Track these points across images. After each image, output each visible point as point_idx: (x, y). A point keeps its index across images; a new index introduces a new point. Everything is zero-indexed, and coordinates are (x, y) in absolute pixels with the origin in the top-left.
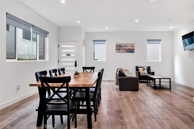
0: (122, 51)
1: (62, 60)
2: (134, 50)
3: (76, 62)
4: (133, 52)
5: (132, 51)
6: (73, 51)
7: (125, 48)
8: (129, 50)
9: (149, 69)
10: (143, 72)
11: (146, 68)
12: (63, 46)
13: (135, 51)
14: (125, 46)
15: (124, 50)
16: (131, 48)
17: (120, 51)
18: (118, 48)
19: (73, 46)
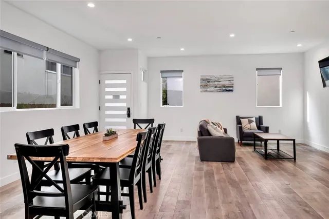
0: (211, 89)
1: (107, 105)
2: (232, 87)
3: (129, 109)
4: (232, 91)
5: (229, 89)
6: (124, 89)
7: (216, 83)
8: (224, 87)
9: (259, 120)
10: (248, 126)
11: (254, 119)
12: (107, 82)
13: (235, 89)
14: (217, 79)
15: (215, 87)
16: (227, 83)
17: (209, 89)
18: (205, 84)
19: (124, 82)
